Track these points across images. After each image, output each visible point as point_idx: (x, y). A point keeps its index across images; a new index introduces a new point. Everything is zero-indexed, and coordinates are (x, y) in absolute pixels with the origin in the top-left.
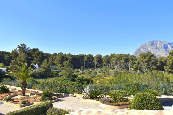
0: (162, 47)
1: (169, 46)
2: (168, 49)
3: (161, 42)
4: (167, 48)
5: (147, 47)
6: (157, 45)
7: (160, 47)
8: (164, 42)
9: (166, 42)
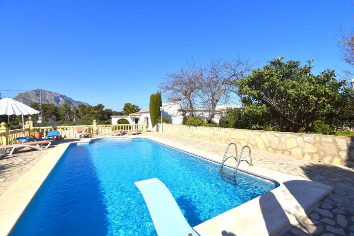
0: (52, 99)
1: (61, 99)
2: (60, 103)
3: (50, 93)
4: (59, 101)
5: (30, 97)
6: (45, 96)
7: (50, 99)
8: (55, 93)
9: (58, 94)
